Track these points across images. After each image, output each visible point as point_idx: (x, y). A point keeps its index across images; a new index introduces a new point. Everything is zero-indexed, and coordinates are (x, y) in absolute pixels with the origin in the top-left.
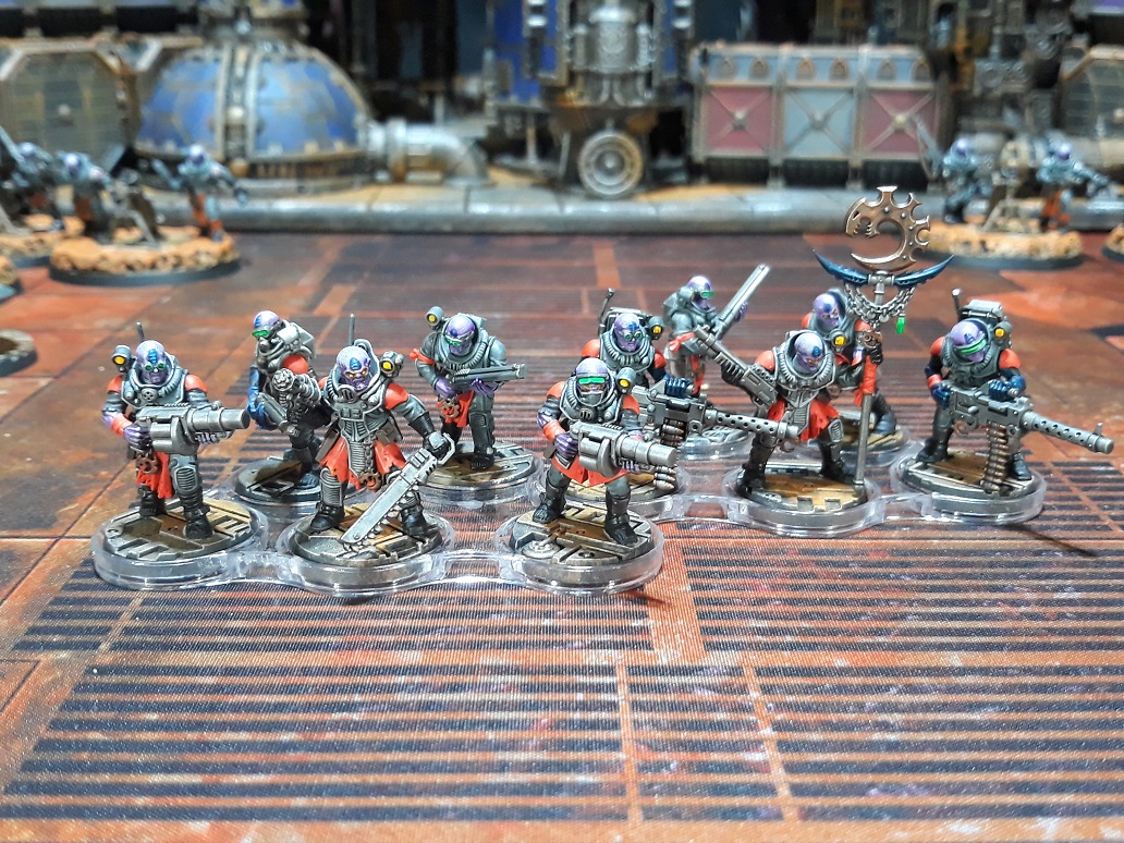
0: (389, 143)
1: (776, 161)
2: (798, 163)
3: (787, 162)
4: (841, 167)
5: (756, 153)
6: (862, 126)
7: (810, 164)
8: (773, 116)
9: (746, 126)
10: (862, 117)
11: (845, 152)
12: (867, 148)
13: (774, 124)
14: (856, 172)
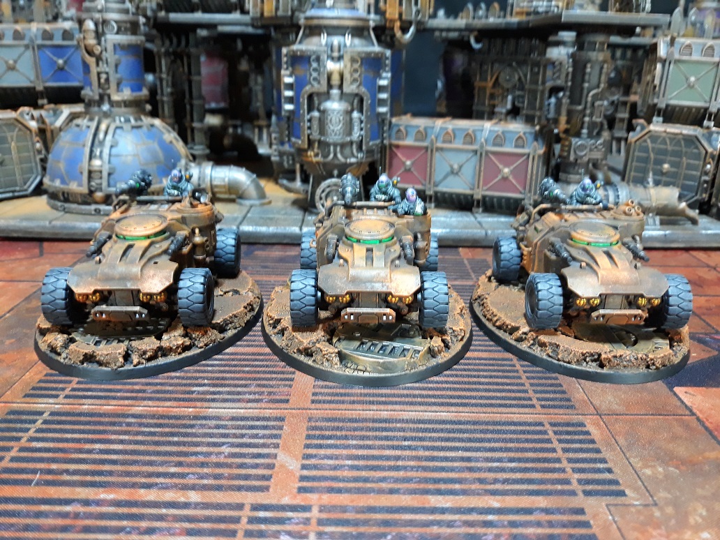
1: (429, 192)
2: (443, 194)
3: (436, 193)
4: (469, 198)
6: (482, 174)
7: (451, 195)
8: (429, 165)
9: (412, 169)
10: (482, 168)
11: (472, 189)
12: (485, 188)
13: (428, 169)
14: (478, 201)
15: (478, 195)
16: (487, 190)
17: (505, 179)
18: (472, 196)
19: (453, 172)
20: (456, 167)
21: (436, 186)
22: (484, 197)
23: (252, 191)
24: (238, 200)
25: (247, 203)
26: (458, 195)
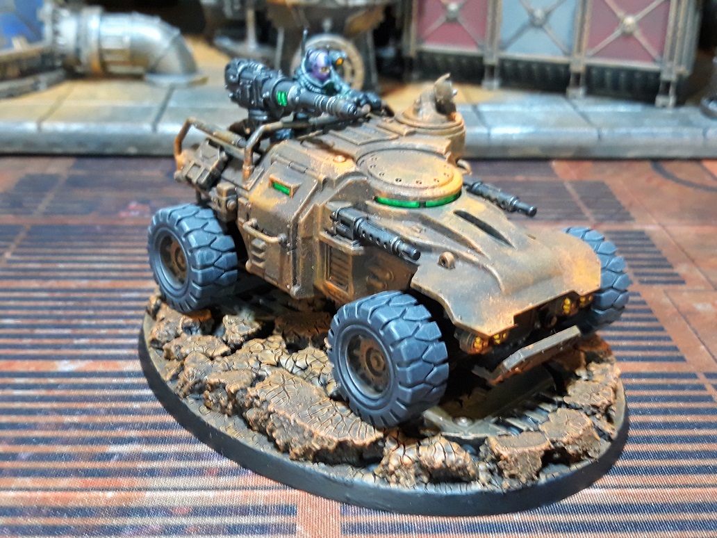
0: (81, 36)
1: (492, 60)
2: (516, 62)
3: (503, 61)
4: (562, 70)
5: (471, 50)
6: (587, 27)
7: (529, 64)
8: (490, 10)
9: (460, 19)
10: (588, 17)
11: (568, 54)
12: (591, 52)
13: (489, 19)
14: (578, 76)
15: (578, 67)
16: (596, 55)
17: (627, 36)
18: (567, 66)
19: (535, 24)
20: (539, 13)
21: (503, 47)
22: (589, 69)
23: (173, 60)
24: (149, 77)
25: (165, 81)
26: (542, 65)
